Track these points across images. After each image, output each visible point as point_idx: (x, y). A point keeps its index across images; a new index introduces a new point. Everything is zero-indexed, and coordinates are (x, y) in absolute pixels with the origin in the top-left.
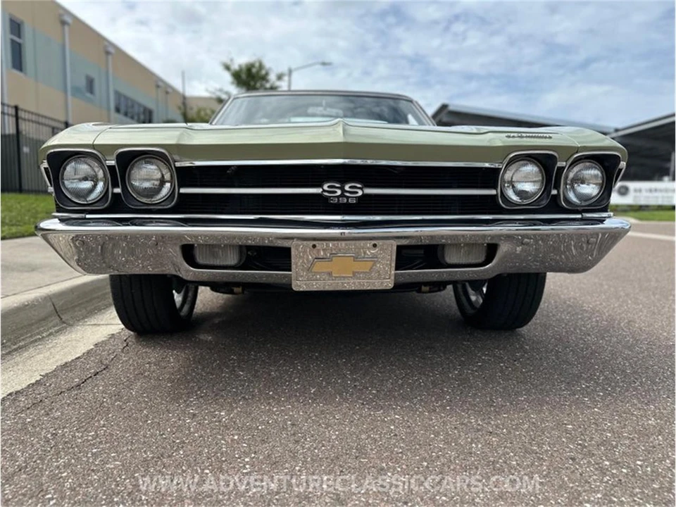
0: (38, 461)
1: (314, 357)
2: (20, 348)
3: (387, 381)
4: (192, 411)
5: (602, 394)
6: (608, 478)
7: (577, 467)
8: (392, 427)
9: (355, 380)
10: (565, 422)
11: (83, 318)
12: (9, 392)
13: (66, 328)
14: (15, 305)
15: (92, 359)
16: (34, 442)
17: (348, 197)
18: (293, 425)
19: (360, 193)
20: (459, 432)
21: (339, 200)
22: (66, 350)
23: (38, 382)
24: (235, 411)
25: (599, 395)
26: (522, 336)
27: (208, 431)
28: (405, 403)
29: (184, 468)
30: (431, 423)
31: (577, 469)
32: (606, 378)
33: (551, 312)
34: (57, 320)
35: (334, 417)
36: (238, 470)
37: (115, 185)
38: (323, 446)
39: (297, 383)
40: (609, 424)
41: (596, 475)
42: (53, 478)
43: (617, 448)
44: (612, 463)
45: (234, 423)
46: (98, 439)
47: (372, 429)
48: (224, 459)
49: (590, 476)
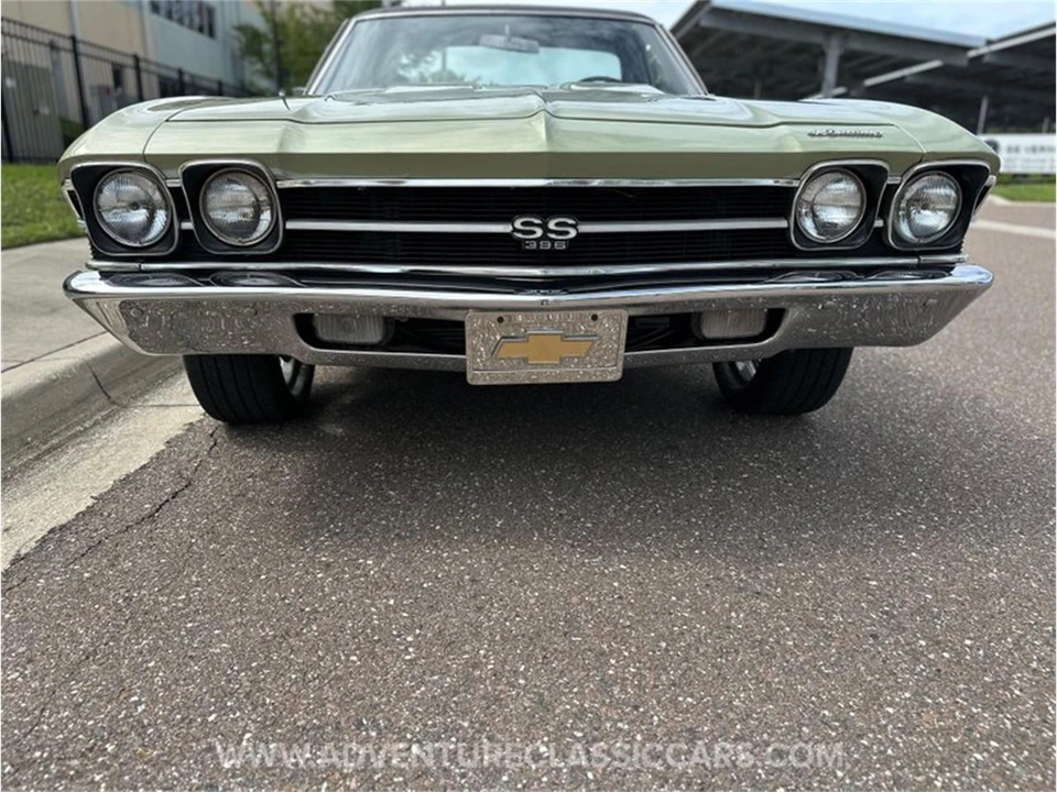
0: (111, 644)
1: (499, 466)
2: (54, 448)
3: (607, 506)
4: (324, 559)
5: (923, 527)
6: (922, 666)
7: (880, 649)
8: (616, 584)
9: (559, 505)
10: (868, 575)
11: (142, 394)
12: (49, 527)
13: (118, 411)
14: (38, 381)
15: (165, 468)
16: (101, 611)
17: (553, 241)
18: (473, 581)
19: (573, 233)
20: (712, 592)
21: (538, 245)
22: (123, 451)
23: (90, 511)
24: (388, 559)
25: (919, 530)
26: (812, 426)
27: (350, 591)
28: (634, 543)
29: (320, 653)
30: (671, 576)
31: (879, 653)
32: (933, 500)
33: (859, 380)
34: (104, 399)
35: (532, 568)
36: (398, 656)
37: (183, 217)
38: (517, 616)
39: (475, 511)
40: (931, 579)
41: (905, 662)
42: (136, 669)
43: (939, 619)
44: (930, 643)
45: (388, 577)
46: (191, 607)
47: (587, 587)
48: (376, 638)
49: (897, 665)
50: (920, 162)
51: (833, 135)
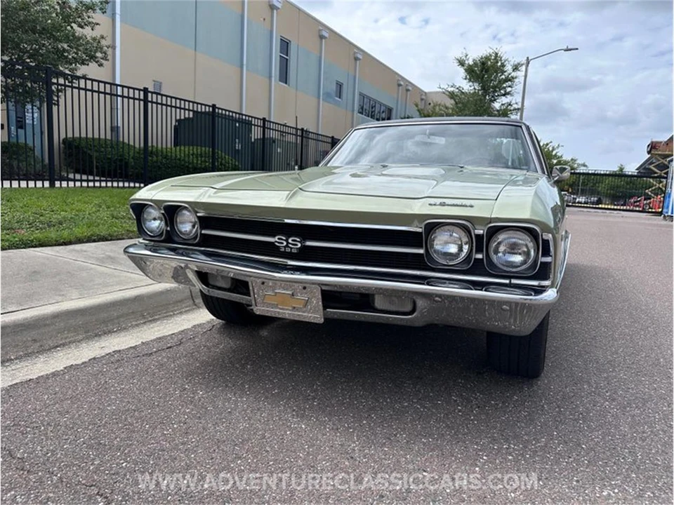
2: (154, 320)
4: (187, 387)
5: (511, 458)
7: (375, 503)
8: (288, 432)
10: (428, 469)
12: (116, 350)
15: (180, 336)
17: (291, 248)
18: (229, 412)
19: (300, 245)
20: (330, 450)
21: (285, 249)
22: (174, 327)
23: (135, 347)
24: (210, 393)
27: (179, 402)
30: (320, 437)
34: (191, 302)
35: (261, 414)
36: (163, 431)
50: (490, 223)
51: (443, 204)
